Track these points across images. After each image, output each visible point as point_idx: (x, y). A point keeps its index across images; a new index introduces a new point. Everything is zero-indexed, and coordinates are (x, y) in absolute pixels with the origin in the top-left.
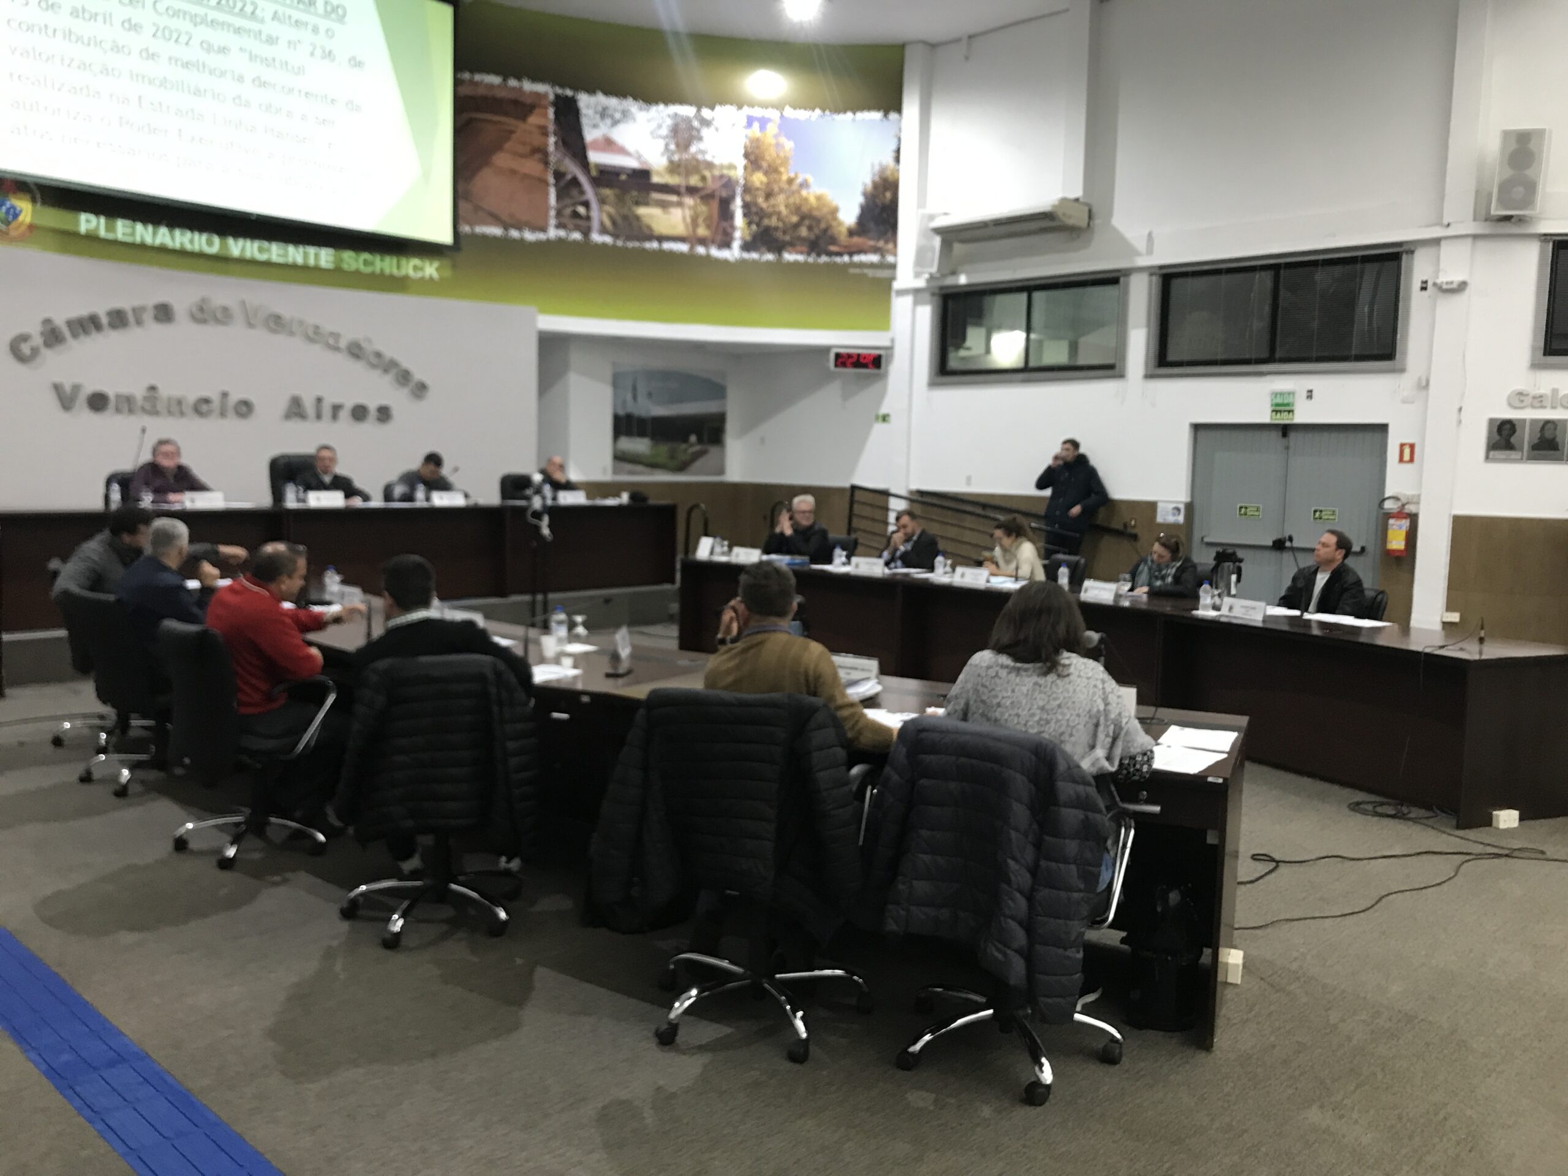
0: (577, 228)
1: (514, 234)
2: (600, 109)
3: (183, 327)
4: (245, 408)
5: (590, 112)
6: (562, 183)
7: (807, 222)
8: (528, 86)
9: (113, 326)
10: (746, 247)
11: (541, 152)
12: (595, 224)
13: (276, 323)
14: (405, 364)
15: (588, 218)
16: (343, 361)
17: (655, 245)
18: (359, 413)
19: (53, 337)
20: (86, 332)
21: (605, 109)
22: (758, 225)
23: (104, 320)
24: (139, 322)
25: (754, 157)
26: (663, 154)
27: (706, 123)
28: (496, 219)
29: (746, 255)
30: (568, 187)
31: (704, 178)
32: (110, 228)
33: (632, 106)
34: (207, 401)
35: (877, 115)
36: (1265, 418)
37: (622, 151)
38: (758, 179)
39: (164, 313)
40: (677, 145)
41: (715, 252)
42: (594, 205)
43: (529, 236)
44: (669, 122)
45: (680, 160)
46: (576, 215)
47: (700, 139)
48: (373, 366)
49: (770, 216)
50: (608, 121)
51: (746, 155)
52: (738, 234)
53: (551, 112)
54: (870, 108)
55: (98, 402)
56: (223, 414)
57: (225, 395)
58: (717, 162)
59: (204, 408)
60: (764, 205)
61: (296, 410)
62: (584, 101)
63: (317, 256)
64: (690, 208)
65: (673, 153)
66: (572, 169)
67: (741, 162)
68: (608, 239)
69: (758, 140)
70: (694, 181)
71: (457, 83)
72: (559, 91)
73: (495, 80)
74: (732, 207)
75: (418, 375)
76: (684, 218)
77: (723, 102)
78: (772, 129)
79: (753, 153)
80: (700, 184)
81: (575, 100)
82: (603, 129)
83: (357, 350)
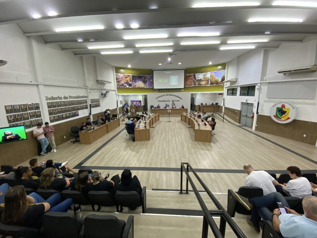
0: (195, 85)
3: (165, 96)
4: (169, 101)
7: (216, 81)
8: (191, 74)
9: (161, 97)
10: (210, 84)
11: (192, 79)
13: (171, 95)
16: (176, 97)
17: (202, 85)
18: (177, 101)
19: (158, 97)
21: (198, 74)
25: (211, 76)
27: (207, 74)
28: (188, 85)
30: (194, 82)
33: (200, 74)
35: (223, 70)
36: (245, 102)
37: (199, 78)
38: (211, 78)
39: (164, 95)
41: (207, 85)
42: (197, 83)
43: (191, 86)
44: (203, 74)
49: (212, 81)
53: (193, 76)
54: (222, 70)
55: (160, 101)
58: (208, 77)
61: (173, 101)
63: (175, 90)
65: (204, 77)
66: (195, 80)
67: (210, 77)
68: (198, 85)
70: (205, 79)
71: (185, 75)
73: (188, 74)
74: (209, 81)
75: (181, 98)
76: (204, 83)
77: (208, 72)
78: (213, 73)
81: (195, 75)
82: (198, 76)
83: (177, 96)
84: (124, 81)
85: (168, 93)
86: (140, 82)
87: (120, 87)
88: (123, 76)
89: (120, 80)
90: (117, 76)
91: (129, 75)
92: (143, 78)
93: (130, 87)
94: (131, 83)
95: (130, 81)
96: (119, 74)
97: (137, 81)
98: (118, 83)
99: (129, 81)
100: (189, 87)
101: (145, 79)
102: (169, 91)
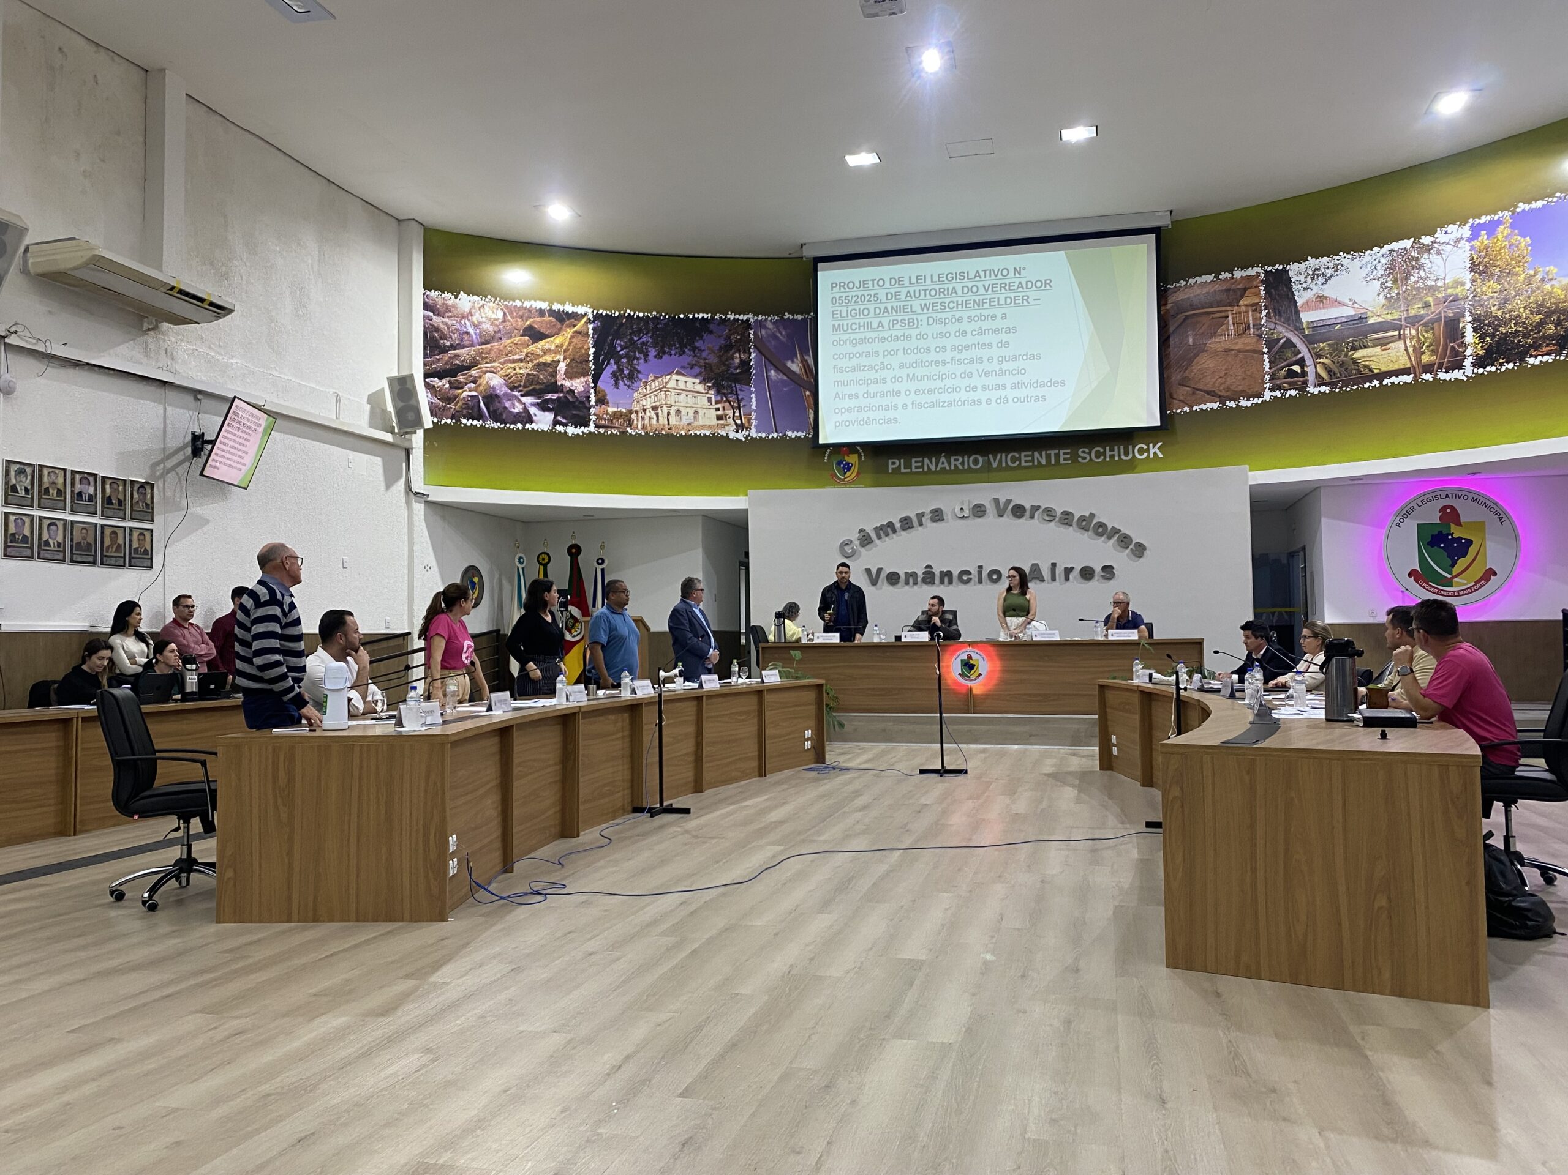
0: (1292, 386)
1: (1232, 404)
2: (1311, 273)
3: (951, 524)
5: (1302, 278)
6: (1276, 348)
7: (1554, 318)
8: (1238, 274)
9: (904, 529)
10: (1479, 362)
11: (1254, 327)
12: (1311, 378)
13: (1019, 511)
14: (1124, 531)
15: (1304, 374)
16: (1071, 532)
17: (1376, 383)
18: (1087, 573)
19: (866, 540)
20: (887, 535)
21: (1316, 269)
22: (1493, 336)
23: (898, 525)
24: (921, 524)
25: (1480, 267)
26: (1379, 295)
27: (1428, 249)
28: (1212, 395)
29: (1481, 371)
30: (1282, 351)
31: (1427, 305)
32: (908, 465)
33: (1344, 259)
34: (968, 573)
37: (1337, 303)
39: (937, 515)
40: (1395, 281)
41: (1442, 375)
42: (1309, 361)
43: (1244, 403)
44: (1383, 261)
45: (1398, 294)
46: (1292, 374)
47: (1421, 267)
48: (1101, 535)
49: (1507, 323)
50: (1320, 280)
51: (1474, 268)
52: (1469, 351)
53: (1262, 288)
55: (893, 578)
56: (980, 581)
57: (981, 567)
58: (1440, 283)
59: (965, 578)
60: (1500, 313)
61: (1035, 575)
62: (1294, 268)
63: (1057, 456)
64: (1411, 339)
65: (1391, 288)
66: (1285, 333)
67: (1469, 276)
68: (1323, 389)
69: (1487, 247)
70: (1416, 310)
72: (1270, 268)
73: (1209, 278)
74: (1461, 325)
75: (1137, 538)
76: (1406, 350)
77: (1445, 223)
78: (1503, 231)
79: (1480, 263)
80: (1422, 312)
81: (1285, 272)
82: (1316, 289)
83: (1086, 523)
84: (509, 369)
85: (985, 493)
86: (674, 380)
87: (464, 421)
88: (500, 315)
89: (465, 354)
90: (437, 320)
91: (569, 308)
92: (709, 345)
93: (571, 430)
94: (578, 385)
95: (570, 375)
96: (465, 302)
97: (641, 365)
98: (445, 383)
99: (562, 367)
100: (1223, 411)
101: (728, 348)
102: (988, 467)
